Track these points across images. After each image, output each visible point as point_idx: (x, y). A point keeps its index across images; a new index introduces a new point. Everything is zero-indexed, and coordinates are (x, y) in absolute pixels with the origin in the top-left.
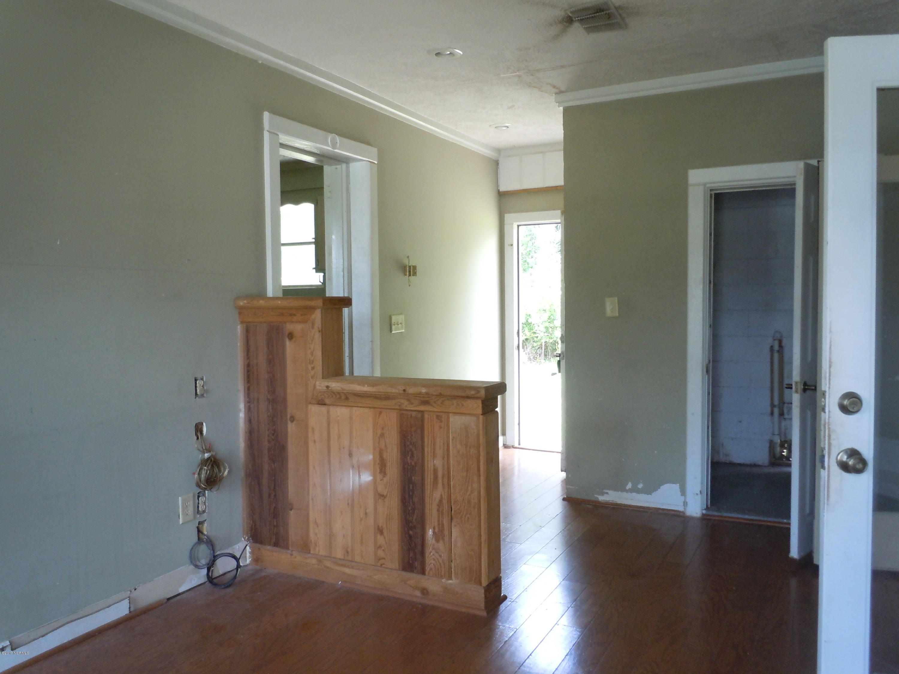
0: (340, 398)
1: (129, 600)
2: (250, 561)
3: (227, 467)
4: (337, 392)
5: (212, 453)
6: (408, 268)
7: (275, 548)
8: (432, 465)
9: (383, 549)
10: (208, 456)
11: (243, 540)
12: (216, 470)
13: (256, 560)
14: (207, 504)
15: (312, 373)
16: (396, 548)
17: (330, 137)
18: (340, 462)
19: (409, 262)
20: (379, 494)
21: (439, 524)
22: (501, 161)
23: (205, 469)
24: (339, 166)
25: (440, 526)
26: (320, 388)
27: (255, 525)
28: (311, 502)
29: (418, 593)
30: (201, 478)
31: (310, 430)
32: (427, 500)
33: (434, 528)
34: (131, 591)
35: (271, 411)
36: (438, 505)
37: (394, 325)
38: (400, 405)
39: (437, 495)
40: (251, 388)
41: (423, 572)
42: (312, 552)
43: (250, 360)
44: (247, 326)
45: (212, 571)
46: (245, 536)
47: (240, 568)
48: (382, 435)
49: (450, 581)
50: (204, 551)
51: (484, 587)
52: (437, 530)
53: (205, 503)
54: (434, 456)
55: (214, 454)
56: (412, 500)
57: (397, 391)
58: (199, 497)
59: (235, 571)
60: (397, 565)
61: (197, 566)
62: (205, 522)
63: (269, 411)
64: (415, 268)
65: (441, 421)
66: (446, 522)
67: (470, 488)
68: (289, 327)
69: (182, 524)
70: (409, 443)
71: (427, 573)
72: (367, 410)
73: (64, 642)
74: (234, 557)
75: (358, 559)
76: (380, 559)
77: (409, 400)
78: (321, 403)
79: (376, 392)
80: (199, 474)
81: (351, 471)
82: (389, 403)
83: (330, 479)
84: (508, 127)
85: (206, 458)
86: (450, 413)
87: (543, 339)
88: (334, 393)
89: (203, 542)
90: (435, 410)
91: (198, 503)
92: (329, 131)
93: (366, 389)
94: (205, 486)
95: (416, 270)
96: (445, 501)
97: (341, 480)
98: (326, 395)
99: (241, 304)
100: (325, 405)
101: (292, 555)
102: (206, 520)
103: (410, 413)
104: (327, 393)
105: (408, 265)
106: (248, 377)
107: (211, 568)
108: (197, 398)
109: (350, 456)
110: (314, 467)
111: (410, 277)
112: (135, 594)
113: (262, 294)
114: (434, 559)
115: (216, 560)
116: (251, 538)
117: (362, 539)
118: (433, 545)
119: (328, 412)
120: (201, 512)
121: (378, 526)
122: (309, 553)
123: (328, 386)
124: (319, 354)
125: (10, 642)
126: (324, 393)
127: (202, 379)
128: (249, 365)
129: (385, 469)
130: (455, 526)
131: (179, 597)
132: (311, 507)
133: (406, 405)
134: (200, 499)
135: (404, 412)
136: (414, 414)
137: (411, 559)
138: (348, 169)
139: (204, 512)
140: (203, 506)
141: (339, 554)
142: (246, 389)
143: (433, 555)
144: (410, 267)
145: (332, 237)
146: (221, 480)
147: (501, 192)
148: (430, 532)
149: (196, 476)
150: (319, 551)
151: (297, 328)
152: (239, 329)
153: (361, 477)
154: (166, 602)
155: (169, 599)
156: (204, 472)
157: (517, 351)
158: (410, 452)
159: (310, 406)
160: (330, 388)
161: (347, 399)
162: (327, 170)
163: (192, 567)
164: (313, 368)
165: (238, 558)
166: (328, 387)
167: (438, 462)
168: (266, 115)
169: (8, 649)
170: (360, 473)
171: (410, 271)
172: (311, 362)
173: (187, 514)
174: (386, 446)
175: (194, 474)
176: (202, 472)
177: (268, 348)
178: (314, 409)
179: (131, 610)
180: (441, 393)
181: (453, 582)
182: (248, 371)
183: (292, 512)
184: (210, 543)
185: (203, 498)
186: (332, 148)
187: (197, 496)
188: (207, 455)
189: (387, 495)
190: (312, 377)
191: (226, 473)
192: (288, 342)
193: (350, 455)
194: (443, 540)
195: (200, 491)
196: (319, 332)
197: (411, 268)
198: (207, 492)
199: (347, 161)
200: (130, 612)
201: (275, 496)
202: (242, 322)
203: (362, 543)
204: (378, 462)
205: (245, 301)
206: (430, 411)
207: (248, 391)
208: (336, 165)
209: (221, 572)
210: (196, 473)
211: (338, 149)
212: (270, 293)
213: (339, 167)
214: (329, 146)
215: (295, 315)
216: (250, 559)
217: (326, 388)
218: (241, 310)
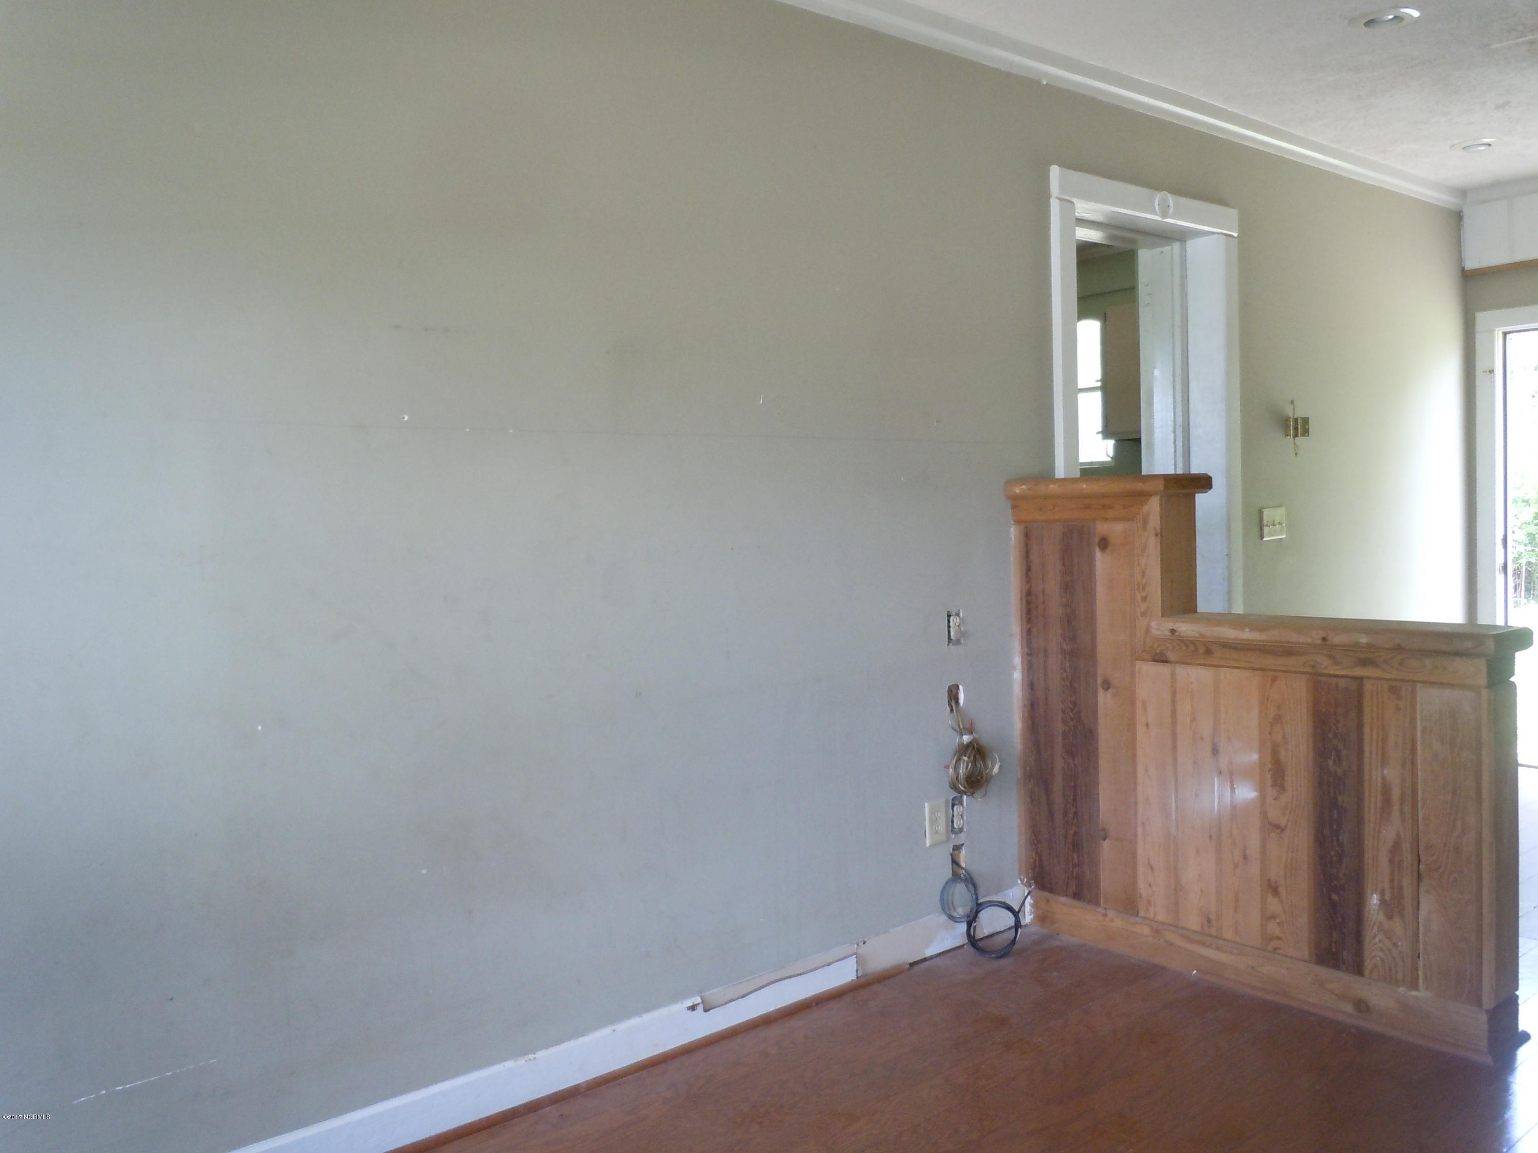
0: (1197, 649)
1: (856, 957)
2: (1031, 919)
3: (998, 761)
4: (1190, 640)
5: (975, 735)
6: (1291, 423)
7: (1076, 903)
8: (1379, 779)
9: (1277, 921)
10: (968, 740)
11: (1019, 884)
12: (980, 764)
13: (1042, 918)
14: (965, 818)
15: (1143, 606)
16: (1303, 921)
17: (1158, 197)
18: (1195, 762)
19: (1294, 411)
20: (1270, 823)
21: (1392, 888)
22: (1466, 211)
23: (964, 760)
24: (1167, 247)
25: (1396, 890)
26: (1158, 633)
27: (1041, 860)
28: (1140, 830)
29: (1348, 1008)
30: (958, 774)
31: (1139, 704)
32: (1368, 842)
33: (1382, 893)
34: (858, 945)
35: (1068, 670)
36: (1390, 851)
37: (1267, 526)
38: (1313, 667)
39: (1389, 833)
40: (1034, 630)
41: (1358, 969)
42: (1142, 914)
43: (1031, 586)
44: (1026, 527)
45: (975, 927)
46: (1022, 877)
47: (1021, 928)
48: (1278, 719)
49: (1414, 993)
50: (961, 894)
51: (1487, 1012)
52: (1388, 897)
53: (962, 816)
54: (1384, 760)
55: (977, 736)
56: (1338, 840)
57: (1309, 640)
58: (953, 805)
59: (1013, 930)
60: (1306, 953)
61: (951, 918)
62: (963, 848)
63: (1065, 671)
64: (1306, 421)
65: (1399, 698)
66: (1407, 883)
67: (1459, 824)
68: (1102, 528)
69: (930, 846)
70: (1330, 735)
71: (1367, 972)
72: (1247, 674)
73: (770, 1010)
74: (1009, 908)
75: (1228, 934)
76: (1271, 940)
77: (1330, 657)
78: (1161, 659)
79: (1268, 642)
80: (955, 768)
81: (1216, 779)
82: (1291, 662)
83: (1176, 790)
84: (1490, 145)
85: (965, 743)
86: (1418, 682)
87: (1522, 558)
88: (1182, 641)
89: (960, 878)
90: (1387, 676)
91: (953, 816)
92: (1156, 187)
93: (1246, 635)
94: (965, 787)
95: (1308, 426)
96: (1406, 846)
97: (1197, 795)
98: (1168, 645)
99: (1017, 491)
100: (1166, 662)
101: (1105, 915)
102: (963, 845)
103: (1333, 681)
104: (1170, 641)
105: (1291, 415)
106: (1029, 612)
107: (972, 923)
108: (950, 644)
109: (1213, 754)
110: (1146, 770)
111: (1296, 438)
112: (863, 950)
113: (1047, 475)
114: (1381, 950)
115: (979, 912)
116: (1033, 881)
117: (1237, 900)
118: (1381, 923)
119: (1173, 675)
120: (957, 830)
121: (1269, 880)
122: (1137, 915)
123: (1173, 629)
124: (1155, 574)
125: (702, 999)
126: (1165, 641)
127: (958, 615)
128: (1029, 593)
129: (1283, 779)
130: (1428, 892)
131: (926, 964)
132: (1140, 837)
133: (1325, 665)
134: (955, 808)
135: (1324, 679)
136: (1342, 683)
137: (1333, 945)
138: (1184, 250)
139: (961, 830)
140: (960, 822)
141: (1193, 922)
142: (1025, 634)
143: (1380, 941)
144: (1296, 420)
145: (1153, 373)
146: (988, 781)
147: (1467, 271)
148: (1374, 900)
149: (951, 770)
150: (1155, 914)
151: (1115, 529)
152: (1014, 533)
153: (1236, 791)
154: (909, 969)
155: (912, 965)
156: (963, 764)
157: (1503, 575)
158: (1334, 753)
159: (1138, 664)
160: (1177, 634)
161: (1209, 652)
162: (1145, 256)
163: (944, 918)
164: (1144, 599)
165: (1017, 910)
166: (1173, 631)
167: (1392, 773)
168: (1055, 171)
169: (700, 1009)
170: (1233, 785)
171: (1296, 429)
172: (1141, 587)
173: (937, 832)
174: (1284, 737)
175: (947, 767)
176: (960, 765)
177: (1064, 565)
178: (1147, 669)
179: (859, 975)
180: (1400, 645)
181: (1421, 994)
182: (1028, 603)
183: (1106, 844)
184: (970, 881)
185: (960, 808)
186: (1161, 217)
187: (951, 805)
188: (966, 738)
189: (1286, 826)
190: (1144, 614)
191: (996, 769)
192: (1098, 554)
193: (1215, 751)
194: (1402, 915)
195: (955, 795)
196: (1157, 535)
197: (1299, 421)
198: (965, 797)
199: (1180, 236)
200: (857, 977)
201: (1076, 813)
202: (1018, 522)
203: (1236, 909)
204: (1269, 766)
205: (1024, 487)
206: (1375, 678)
207: (1028, 635)
208: (1162, 245)
209: (987, 932)
210: (950, 767)
211: (1171, 218)
212: (1060, 471)
213: (1167, 249)
214: (1156, 214)
215: (1111, 507)
216: (1031, 915)
217: (1170, 634)
218: (1016, 502)
